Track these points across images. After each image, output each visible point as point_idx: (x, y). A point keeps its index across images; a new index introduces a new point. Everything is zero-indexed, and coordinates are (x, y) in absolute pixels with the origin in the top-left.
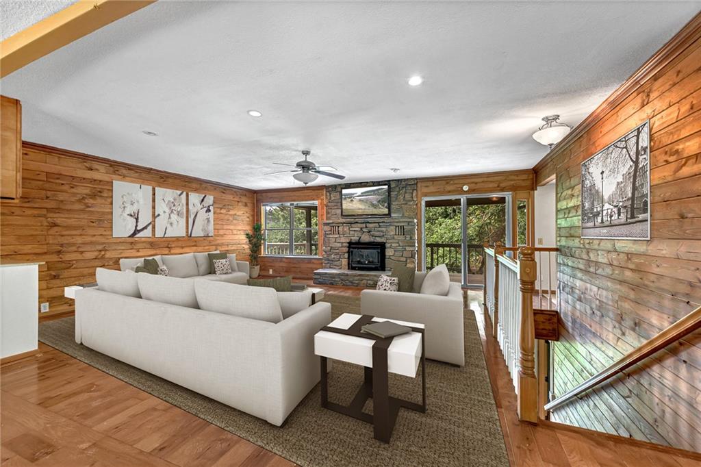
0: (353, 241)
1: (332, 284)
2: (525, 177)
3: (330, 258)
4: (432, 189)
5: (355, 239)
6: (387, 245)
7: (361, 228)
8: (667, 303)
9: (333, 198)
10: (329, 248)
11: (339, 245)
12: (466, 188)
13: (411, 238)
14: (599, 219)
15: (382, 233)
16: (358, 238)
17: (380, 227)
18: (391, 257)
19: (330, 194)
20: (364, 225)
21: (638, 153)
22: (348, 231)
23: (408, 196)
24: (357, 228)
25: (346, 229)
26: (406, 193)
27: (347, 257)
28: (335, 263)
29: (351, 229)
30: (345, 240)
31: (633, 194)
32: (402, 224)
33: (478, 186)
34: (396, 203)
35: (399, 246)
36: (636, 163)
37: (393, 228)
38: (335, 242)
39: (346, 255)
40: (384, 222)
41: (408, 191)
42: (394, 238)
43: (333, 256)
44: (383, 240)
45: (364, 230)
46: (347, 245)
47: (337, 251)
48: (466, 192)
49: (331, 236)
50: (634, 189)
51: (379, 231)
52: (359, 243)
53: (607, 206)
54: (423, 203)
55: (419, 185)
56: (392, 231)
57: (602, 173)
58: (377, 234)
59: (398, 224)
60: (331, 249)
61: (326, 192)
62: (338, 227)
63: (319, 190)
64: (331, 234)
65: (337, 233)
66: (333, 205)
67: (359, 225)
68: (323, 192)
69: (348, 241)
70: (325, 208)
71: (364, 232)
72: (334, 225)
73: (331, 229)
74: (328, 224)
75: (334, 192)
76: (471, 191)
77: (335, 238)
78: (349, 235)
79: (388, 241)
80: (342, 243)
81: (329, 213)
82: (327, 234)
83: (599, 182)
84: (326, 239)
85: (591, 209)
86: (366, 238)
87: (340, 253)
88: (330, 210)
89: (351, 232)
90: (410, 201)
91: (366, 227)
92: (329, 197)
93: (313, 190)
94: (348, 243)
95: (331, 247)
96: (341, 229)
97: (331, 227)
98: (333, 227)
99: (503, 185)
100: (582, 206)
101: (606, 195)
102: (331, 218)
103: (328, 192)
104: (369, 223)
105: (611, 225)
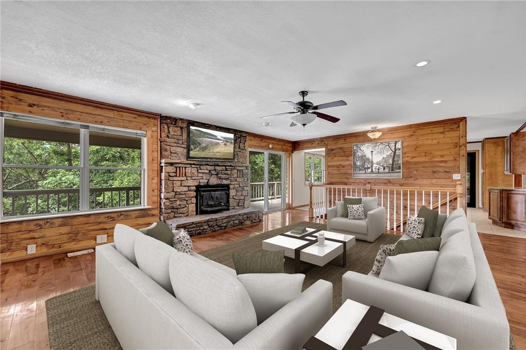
0: (202, 184)
1: (200, 234)
2: (290, 145)
3: (174, 205)
5: (203, 182)
6: (231, 187)
7: (210, 171)
9: (172, 133)
11: (186, 189)
12: (270, 146)
13: (247, 180)
14: (370, 170)
15: (227, 176)
16: (206, 181)
17: (226, 170)
18: (234, 197)
19: (168, 128)
20: (213, 167)
21: (395, 149)
22: (196, 174)
24: (205, 169)
25: (194, 171)
26: (240, 142)
27: (195, 202)
28: (181, 211)
29: (200, 171)
30: (192, 183)
31: (393, 163)
32: (242, 168)
33: (275, 146)
35: (240, 187)
36: (395, 153)
37: (236, 171)
38: (181, 185)
39: (194, 200)
40: (231, 166)
41: (242, 141)
42: (236, 180)
43: (178, 203)
44: (228, 182)
45: (213, 172)
46: (195, 188)
47: (184, 196)
48: (270, 149)
49: (175, 178)
50: (393, 161)
51: (225, 174)
52: (207, 186)
53: (375, 165)
54: (248, 152)
55: (247, 137)
56: (235, 173)
57: (372, 152)
58: (224, 176)
59: (240, 168)
60: (176, 194)
61: (161, 123)
62: (185, 168)
63: (149, 117)
64: (176, 176)
65: (184, 176)
66: (173, 140)
67: (208, 167)
68: (156, 121)
69: (196, 184)
70: (159, 142)
71: (212, 174)
72: (180, 165)
73: (176, 170)
74: (172, 164)
75: (176, 127)
76: (272, 148)
77: (182, 181)
78: (197, 178)
79: (232, 183)
80: (189, 186)
81: (166, 150)
82: (170, 176)
83: (369, 155)
84: (169, 182)
85: (363, 166)
86: (214, 181)
87: (187, 199)
88: (168, 148)
89: (200, 175)
90: (243, 150)
91: (215, 170)
92: (166, 131)
93: (139, 115)
94: (195, 186)
95: (176, 192)
96: (188, 170)
97: (176, 168)
98: (180, 167)
99: (284, 148)
100: (355, 164)
101: (375, 161)
102: (170, 156)
103: (166, 123)
104: (218, 165)
105: (378, 173)
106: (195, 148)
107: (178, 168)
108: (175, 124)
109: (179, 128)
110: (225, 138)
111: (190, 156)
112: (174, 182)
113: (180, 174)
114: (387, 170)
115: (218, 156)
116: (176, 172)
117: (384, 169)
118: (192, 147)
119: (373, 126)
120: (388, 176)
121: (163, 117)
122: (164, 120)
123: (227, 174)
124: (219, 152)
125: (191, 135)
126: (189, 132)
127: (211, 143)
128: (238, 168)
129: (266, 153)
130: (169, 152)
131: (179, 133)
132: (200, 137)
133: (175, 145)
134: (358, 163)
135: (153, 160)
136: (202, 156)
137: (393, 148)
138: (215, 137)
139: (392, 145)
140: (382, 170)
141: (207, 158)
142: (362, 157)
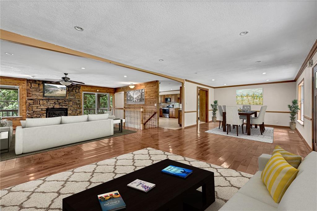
0: (50, 108)
2: (112, 90)
4: (86, 89)
5: (50, 107)
6: (68, 109)
7: (55, 102)
8: (149, 114)
9: (33, 86)
10: (32, 112)
11: (40, 110)
12: (98, 91)
13: (80, 106)
14: (132, 101)
16: (53, 107)
17: (65, 102)
18: (70, 114)
19: (31, 84)
20: (57, 101)
21: (142, 92)
22: (46, 104)
23: (77, 91)
24: (51, 101)
25: (45, 102)
26: (76, 89)
27: (46, 115)
29: (48, 102)
30: (44, 108)
32: (76, 101)
33: (101, 91)
34: (72, 93)
35: (74, 109)
36: (142, 94)
37: (72, 102)
38: (37, 108)
42: (72, 106)
44: (67, 107)
45: (57, 103)
46: (45, 110)
48: (98, 92)
49: (33, 105)
50: (141, 97)
51: (65, 103)
52: (53, 108)
53: (134, 99)
54: (83, 94)
55: (81, 87)
56: (71, 103)
59: (74, 101)
60: (34, 112)
61: (27, 82)
62: (39, 101)
63: (20, 80)
64: (34, 104)
65: (38, 104)
66: (33, 89)
67: (53, 101)
68: (24, 82)
69: (46, 108)
70: (26, 90)
71: (56, 104)
72: (36, 100)
73: (34, 102)
74: (31, 99)
75: (36, 84)
76: (99, 92)
77: (37, 106)
78: (47, 105)
79: (69, 107)
80: (42, 109)
81: (30, 94)
82: (30, 104)
83: (132, 95)
84: (30, 107)
85: (130, 99)
86: (57, 106)
87: (40, 114)
88: (31, 93)
89: (48, 104)
90: (78, 92)
91: (58, 102)
92: (30, 86)
93: (15, 80)
94: (46, 109)
95: (34, 111)
96: (41, 102)
97: (34, 101)
98: (36, 101)
99: (107, 91)
100: (127, 99)
101: (134, 97)
102: (32, 96)
103: (29, 82)
104: (59, 100)
105: (136, 102)
106: (47, 92)
107: (35, 101)
108: (35, 82)
109: (37, 84)
110: (61, 88)
111: (45, 95)
112: (33, 107)
113: (36, 103)
114: (139, 101)
115: (58, 95)
116: (34, 103)
117: (138, 100)
118: (45, 92)
119: (132, 83)
120: (139, 103)
121: (28, 80)
122: (29, 81)
123: (66, 104)
124: (58, 94)
125: (45, 87)
126: (44, 86)
127: (54, 90)
128: (73, 101)
129: (96, 94)
130: (31, 95)
131: (37, 86)
132: (49, 88)
133: (35, 91)
134: (129, 98)
135: (23, 98)
136: (50, 96)
137: (141, 92)
138: (56, 87)
139: (141, 91)
140: (137, 101)
141: (53, 96)
142: (130, 96)
